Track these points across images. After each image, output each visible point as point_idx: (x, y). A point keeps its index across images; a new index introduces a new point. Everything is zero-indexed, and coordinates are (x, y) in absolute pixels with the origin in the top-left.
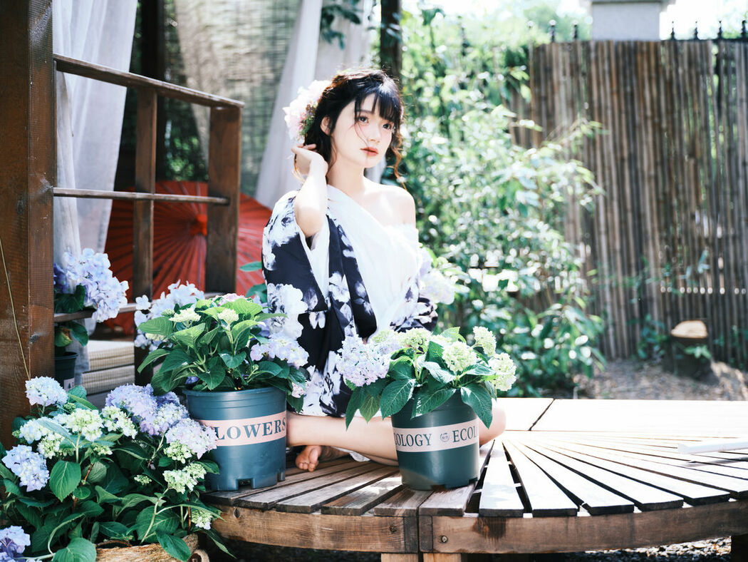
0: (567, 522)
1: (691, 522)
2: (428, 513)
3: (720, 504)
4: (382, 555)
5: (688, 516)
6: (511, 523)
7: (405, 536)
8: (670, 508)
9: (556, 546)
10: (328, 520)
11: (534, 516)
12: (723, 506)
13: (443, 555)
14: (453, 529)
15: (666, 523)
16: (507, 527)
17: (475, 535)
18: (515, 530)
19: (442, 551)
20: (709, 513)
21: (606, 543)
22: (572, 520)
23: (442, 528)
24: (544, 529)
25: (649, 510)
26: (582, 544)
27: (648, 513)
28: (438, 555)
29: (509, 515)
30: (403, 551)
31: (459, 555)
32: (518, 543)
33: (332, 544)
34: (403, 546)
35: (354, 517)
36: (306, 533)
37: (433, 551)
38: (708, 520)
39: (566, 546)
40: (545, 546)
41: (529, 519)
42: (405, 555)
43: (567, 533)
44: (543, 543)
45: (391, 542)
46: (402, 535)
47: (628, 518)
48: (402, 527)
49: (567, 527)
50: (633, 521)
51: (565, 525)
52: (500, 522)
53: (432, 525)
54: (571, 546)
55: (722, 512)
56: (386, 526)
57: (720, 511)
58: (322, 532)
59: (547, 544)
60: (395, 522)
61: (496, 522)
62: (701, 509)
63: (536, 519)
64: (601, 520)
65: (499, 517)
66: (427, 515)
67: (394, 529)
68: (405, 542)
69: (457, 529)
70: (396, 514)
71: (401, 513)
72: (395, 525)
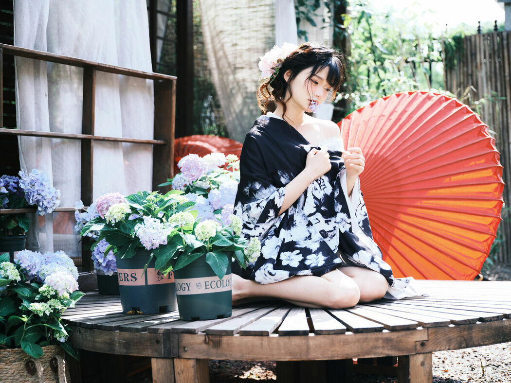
0: (262, 340)
1: (352, 345)
2: (176, 331)
3: (375, 333)
4: (152, 359)
5: (349, 340)
6: (225, 339)
7: (164, 347)
8: (335, 334)
9: (255, 356)
10: (122, 335)
11: (240, 335)
12: (378, 335)
13: (185, 360)
14: (190, 342)
15: (333, 344)
16: (223, 342)
17: (205, 346)
18: (228, 344)
19: (184, 357)
20: (366, 339)
21: (289, 355)
22: (265, 338)
23: (184, 342)
24: (247, 344)
25: (320, 334)
26: (273, 355)
27: (319, 337)
28: (182, 360)
29: (224, 334)
30: (163, 356)
31: (195, 360)
32: (230, 353)
33: (125, 351)
34: (163, 353)
35: (136, 333)
36: (111, 344)
37: (179, 357)
38: (366, 344)
39: (262, 356)
40: (248, 356)
41: (237, 337)
42: (165, 360)
43: (262, 347)
44: (246, 354)
45: (156, 350)
46: (162, 346)
47: (304, 339)
48: (162, 340)
49: (262, 344)
50: (308, 342)
51: (261, 342)
52: (219, 339)
53: (178, 339)
54: (265, 356)
55: (377, 339)
56: (154, 339)
57: (375, 338)
58: (119, 343)
59: (249, 354)
60: (159, 337)
61: (217, 339)
62: (359, 336)
63: (242, 337)
64: (286, 339)
65: (218, 335)
66: (175, 333)
67: (158, 342)
68: (164, 351)
69: (193, 343)
70: (159, 331)
71: (162, 331)
72: (159, 339)
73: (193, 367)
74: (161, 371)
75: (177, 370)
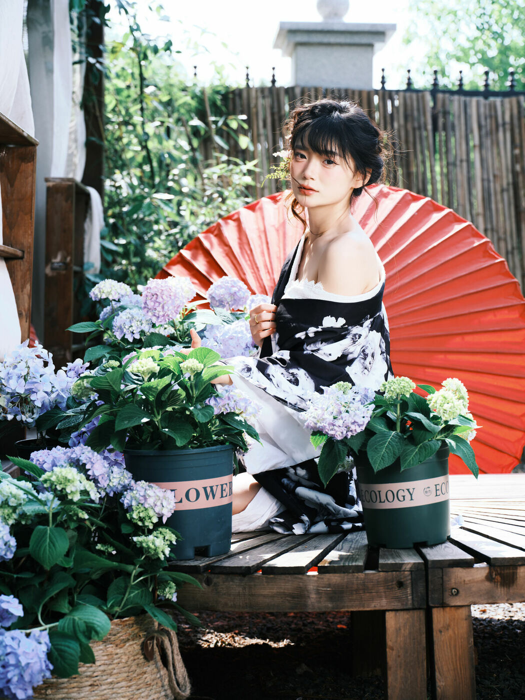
2: (438, 565)
4: (387, 613)
6: (522, 571)
7: (412, 591)
10: (325, 580)
13: (453, 609)
14: (464, 582)
16: (518, 576)
17: (487, 585)
19: (453, 604)
23: (453, 580)
28: (448, 609)
29: (520, 563)
30: (410, 606)
33: (330, 605)
34: (410, 602)
35: (355, 575)
36: (300, 595)
37: (443, 605)
45: (398, 599)
46: (409, 590)
48: (409, 582)
52: (511, 571)
53: (442, 579)
56: (392, 582)
58: (318, 592)
60: (402, 577)
61: (508, 571)
65: (511, 565)
66: (437, 568)
67: (401, 584)
68: (413, 598)
70: (403, 568)
71: (408, 567)
72: (402, 580)
73: (466, 619)
74: (402, 631)
75: (437, 625)
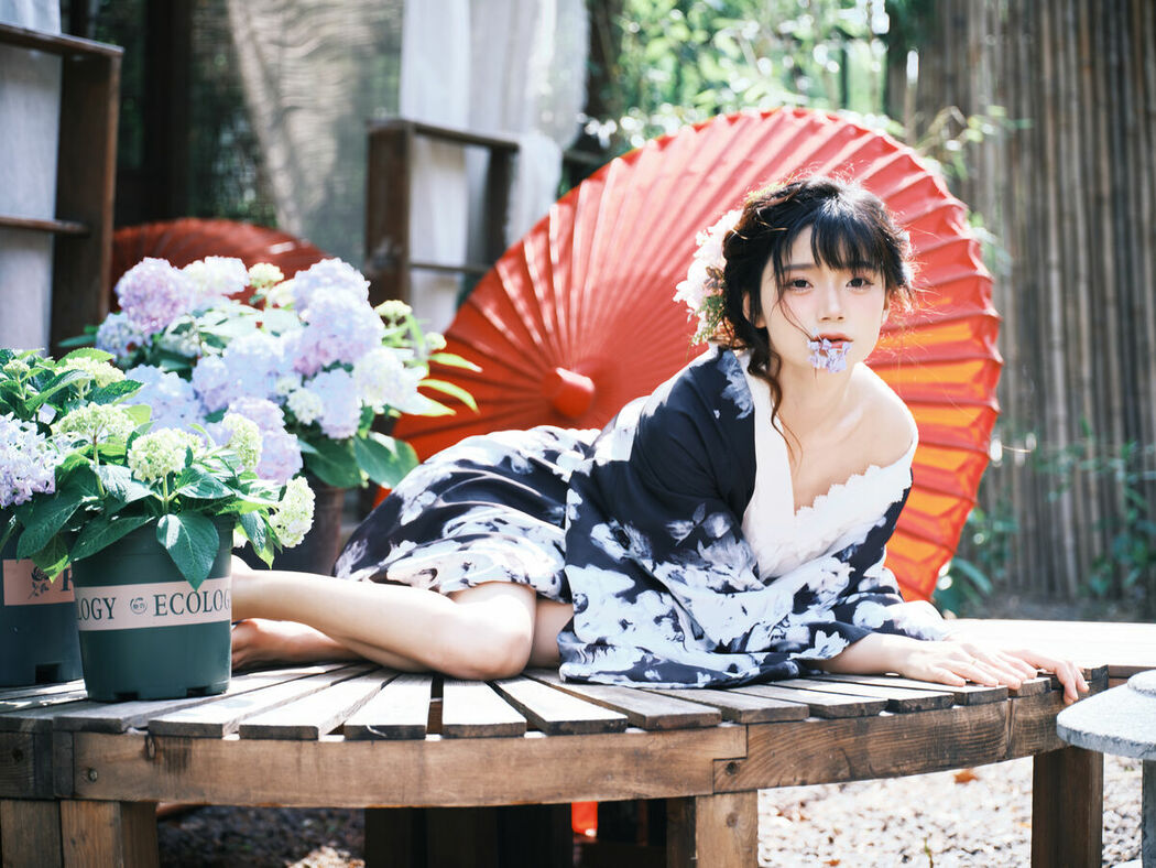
0: (299, 750)
1: (541, 766)
2: (67, 727)
3: (605, 735)
4: (3, 803)
5: (534, 753)
6: (199, 748)
7: (35, 768)
8: (497, 736)
9: (280, 794)
11: (241, 738)
12: (613, 741)
13: (91, 803)
14: (106, 757)
15: (489, 763)
16: (193, 756)
17: (144, 767)
18: (208, 762)
19: (88, 797)
20: (579, 751)
21: (372, 793)
22: (308, 746)
23: (88, 755)
24: (258, 761)
25: (455, 737)
26: (326, 792)
27: (453, 742)
28: (84, 805)
29: (197, 734)
30: (32, 794)
31: (118, 805)
32: (214, 785)
34: (32, 786)
37: (75, 797)
38: (579, 763)
39: (297, 795)
40: (260, 793)
41: (232, 743)
42: (37, 805)
43: (299, 770)
44: (256, 788)
45: (14, 779)
46: (30, 766)
47: (413, 750)
48: (31, 751)
49: (299, 761)
50: (424, 758)
51: (296, 755)
52: (182, 746)
53: (73, 748)
54: (308, 795)
55: (610, 753)
56: (8, 749)
57: (605, 749)
59: (263, 787)
60: (21, 742)
61: (177, 747)
62: (562, 743)
63: (245, 742)
64: (362, 749)
65: (181, 736)
66: (66, 731)
67: (18, 755)
68: (35, 780)
69: (114, 757)
70: (23, 726)
71: (31, 725)
72: (21, 748)
73: (111, 825)
74: (25, 835)
75: (71, 831)
